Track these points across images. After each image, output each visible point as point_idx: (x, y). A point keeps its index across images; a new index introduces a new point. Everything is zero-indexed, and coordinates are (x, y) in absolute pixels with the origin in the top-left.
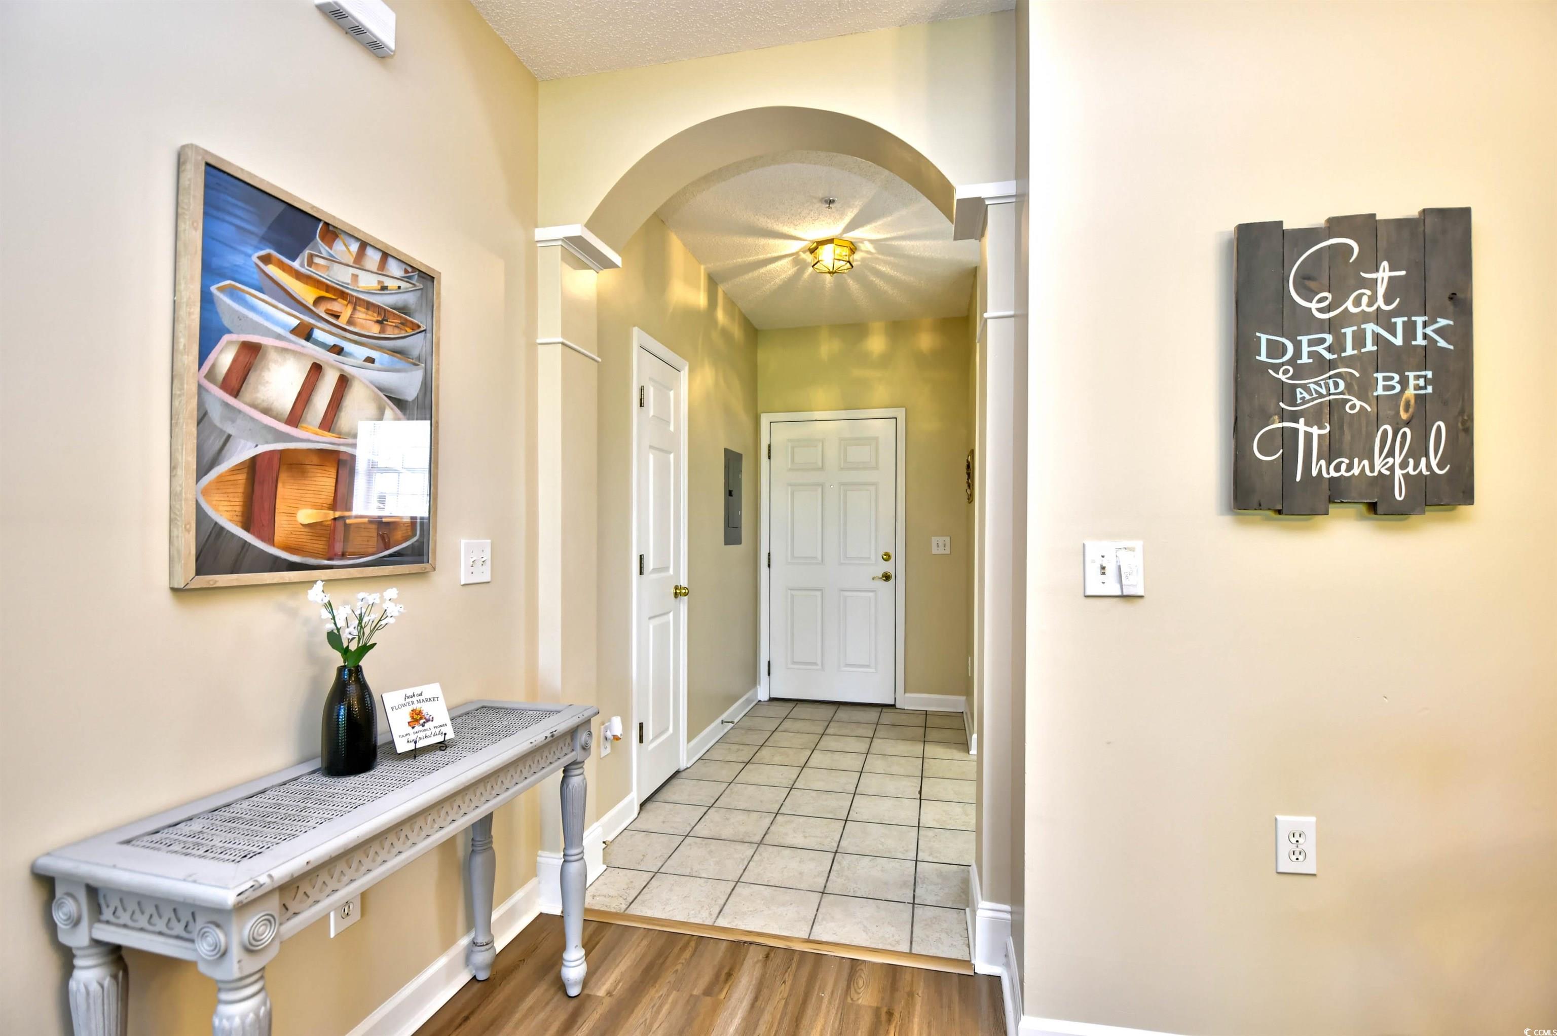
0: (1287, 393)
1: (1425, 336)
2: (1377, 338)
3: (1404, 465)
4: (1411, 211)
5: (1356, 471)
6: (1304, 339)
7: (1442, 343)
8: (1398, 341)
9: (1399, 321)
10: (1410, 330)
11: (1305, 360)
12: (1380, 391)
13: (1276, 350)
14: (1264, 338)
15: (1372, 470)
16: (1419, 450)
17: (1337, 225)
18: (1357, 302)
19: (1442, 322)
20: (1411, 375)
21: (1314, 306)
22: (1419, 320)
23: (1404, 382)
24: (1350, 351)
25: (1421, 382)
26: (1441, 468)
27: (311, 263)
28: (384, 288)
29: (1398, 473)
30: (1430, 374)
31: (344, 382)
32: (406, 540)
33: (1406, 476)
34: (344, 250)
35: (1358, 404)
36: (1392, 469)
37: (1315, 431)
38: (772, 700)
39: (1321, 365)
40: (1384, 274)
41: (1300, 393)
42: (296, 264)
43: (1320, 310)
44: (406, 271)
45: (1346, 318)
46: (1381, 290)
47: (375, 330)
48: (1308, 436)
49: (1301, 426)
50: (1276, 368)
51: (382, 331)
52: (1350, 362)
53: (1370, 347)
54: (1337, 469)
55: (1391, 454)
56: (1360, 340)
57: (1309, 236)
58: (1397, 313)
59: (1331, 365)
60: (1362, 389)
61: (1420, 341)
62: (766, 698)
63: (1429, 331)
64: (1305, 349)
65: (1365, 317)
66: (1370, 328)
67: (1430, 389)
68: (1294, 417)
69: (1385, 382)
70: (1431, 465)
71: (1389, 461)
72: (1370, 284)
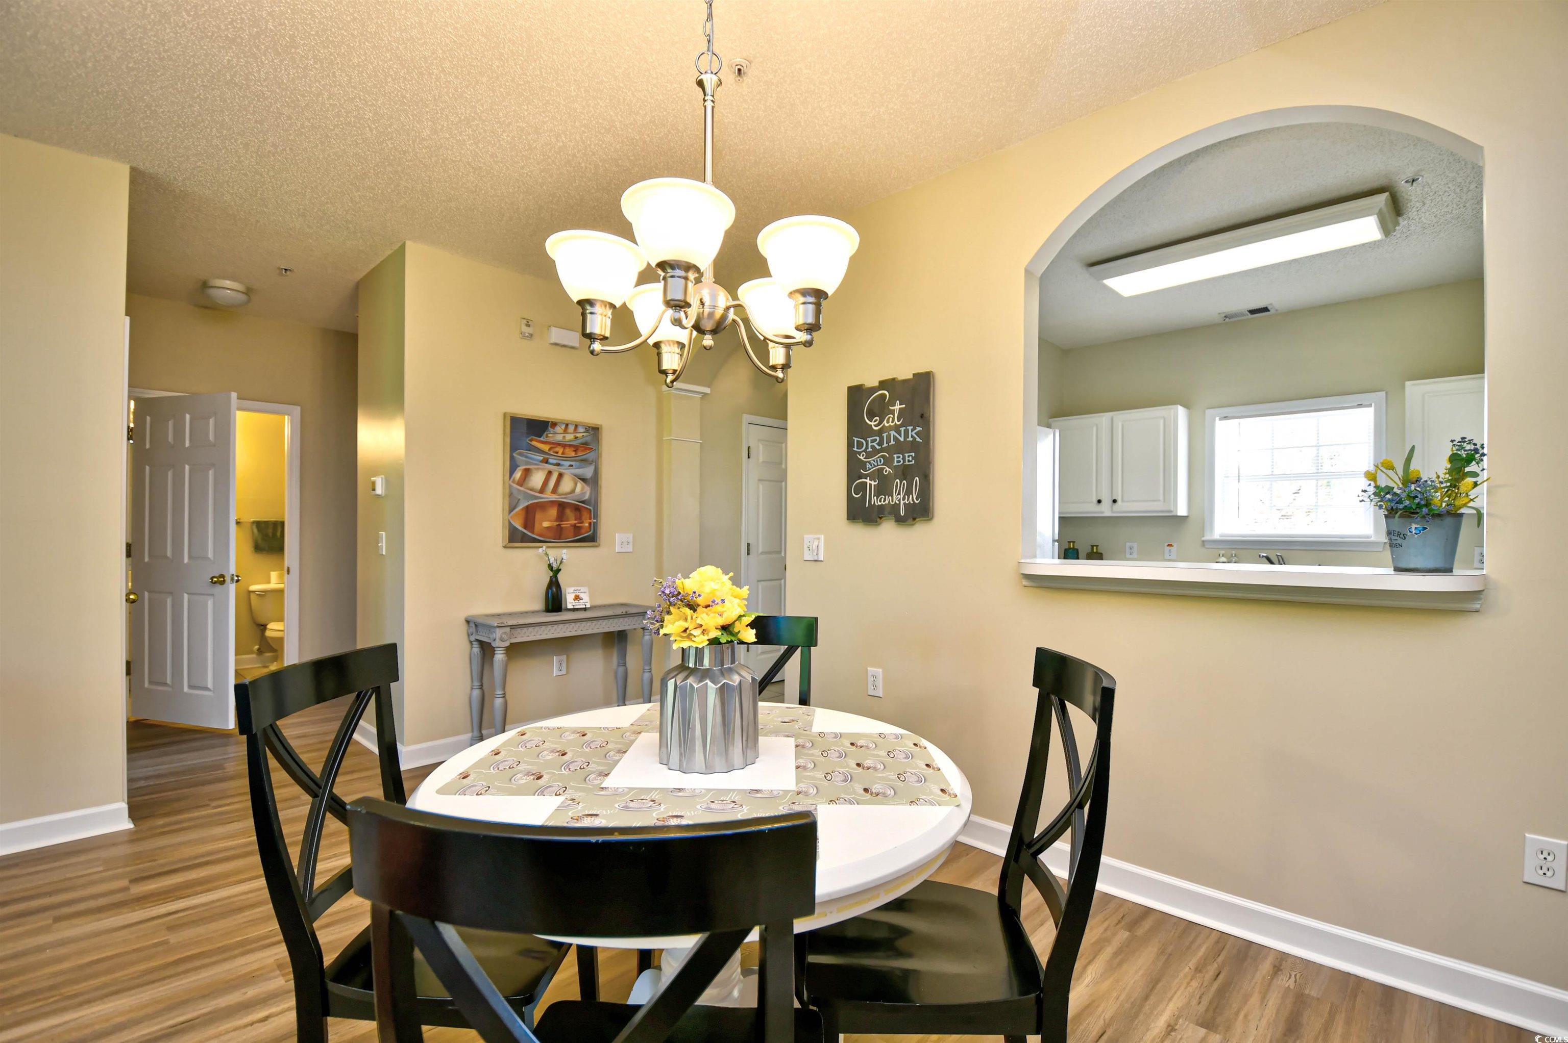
0: (864, 465)
1: (912, 436)
2: (896, 439)
3: (904, 499)
4: (911, 375)
5: (887, 502)
6: (869, 439)
7: (918, 439)
8: (902, 439)
9: (902, 429)
10: (906, 432)
11: (870, 449)
12: (895, 464)
13: (860, 445)
14: (856, 439)
15: (892, 501)
16: (909, 492)
17: (883, 384)
18: (888, 422)
19: (919, 429)
20: (907, 455)
21: (873, 424)
22: (910, 428)
23: (904, 459)
24: (885, 445)
25: (910, 459)
26: (917, 500)
27: (547, 436)
28: (576, 438)
29: (902, 502)
30: (913, 454)
31: (561, 476)
32: (588, 532)
33: (905, 504)
34: (559, 429)
35: (888, 469)
36: (899, 501)
37: (873, 483)
39: (875, 452)
40: (897, 407)
41: (868, 466)
42: (542, 439)
43: (875, 426)
44: (586, 429)
45: (885, 429)
46: (896, 415)
47: (573, 454)
48: (870, 485)
49: (868, 481)
50: (860, 453)
51: (576, 454)
52: (885, 450)
53: (892, 442)
54: (880, 501)
55: (899, 494)
56: (889, 439)
57: (873, 390)
58: (901, 426)
59: (879, 451)
60: (888, 461)
61: (910, 439)
63: (913, 433)
64: (870, 444)
65: (891, 428)
66: (892, 433)
67: (913, 462)
68: (866, 476)
69: (897, 459)
70: (914, 498)
71: (898, 498)
72: (893, 412)
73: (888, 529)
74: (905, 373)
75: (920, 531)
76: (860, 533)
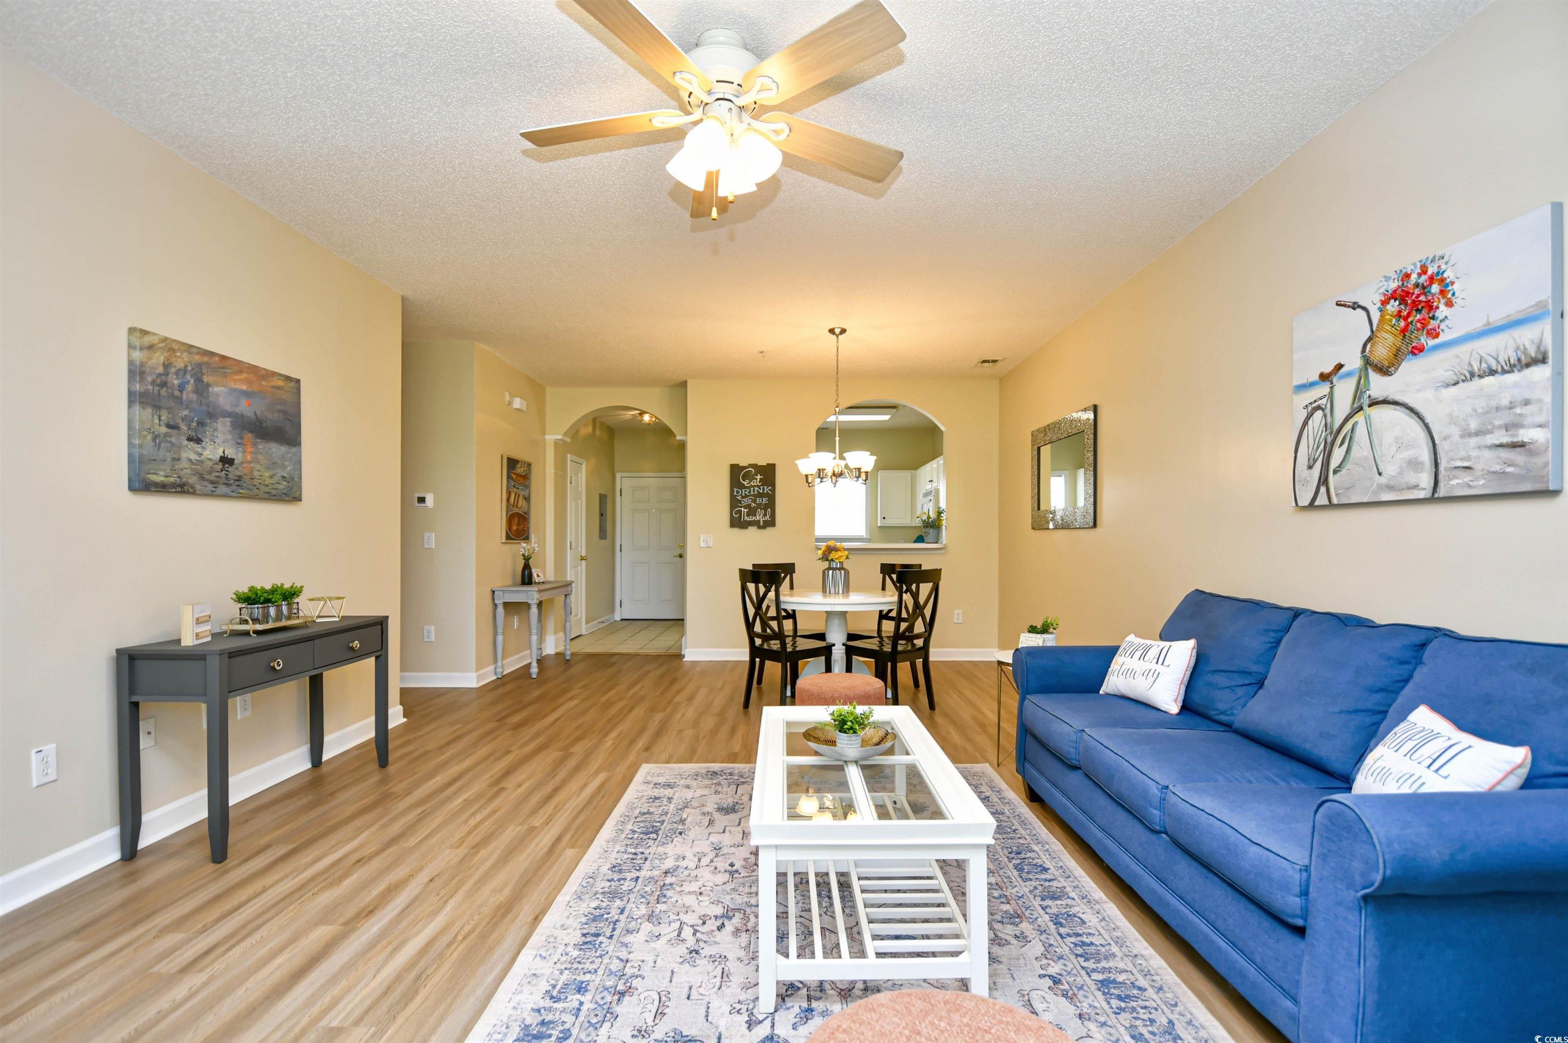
0: (740, 502)
2: (758, 491)
3: (762, 518)
4: (765, 464)
5: (753, 519)
6: (743, 490)
7: (770, 493)
8: (762, 492)
9: (762, 488)
10: (764, 489)
11: (743, 495)
12: (758, 502)
13: (738, 492)
14: (735, 489)
15: (756, 519)
16: (765, 515)
17: (751, 466)
18: (754, 483)
19: (770, 488)
20: (764, 499)
21: (745, 483)
22: (766, 487)
23: (762, 501)
24: (752, 493)
25: (766, 501)
27: (516, 470)
28: (524, 471)
30: (767, 499)
33: (763, 520)
34: (519, 465)
35: (753, 505)
36: (760, 519)
37: (745, 510)
38: (622, 620)
39: (746, 496)
40: (759, 477)
41: (742, 501)
42: (514, 471)
43: (747, 484)
45: (752, 486)
46: (759, 480)
48: (743, 511)
49: (743, 509)
50: (737, 496)
51: (523, 481)
52: (752, 495)
53: (756, 493)
54: (749, 518)
56: (754, 491)
57: (745, 468)
58: (761, 486)
59: (749, 496)
60: (754, 501)
61: (766, 492)
62: (619, 619)
63: (767, 490)
64: (743, 492)
65: (755, 486)
66: (756, 488)
68: (741, 507)
69: (759, 500)
70: (768, 518)
71: (759, 517)
72: (756, 479)
73: (752, 530)
74: (762, 462)
75: (769, 530)
76: (736, 531)
